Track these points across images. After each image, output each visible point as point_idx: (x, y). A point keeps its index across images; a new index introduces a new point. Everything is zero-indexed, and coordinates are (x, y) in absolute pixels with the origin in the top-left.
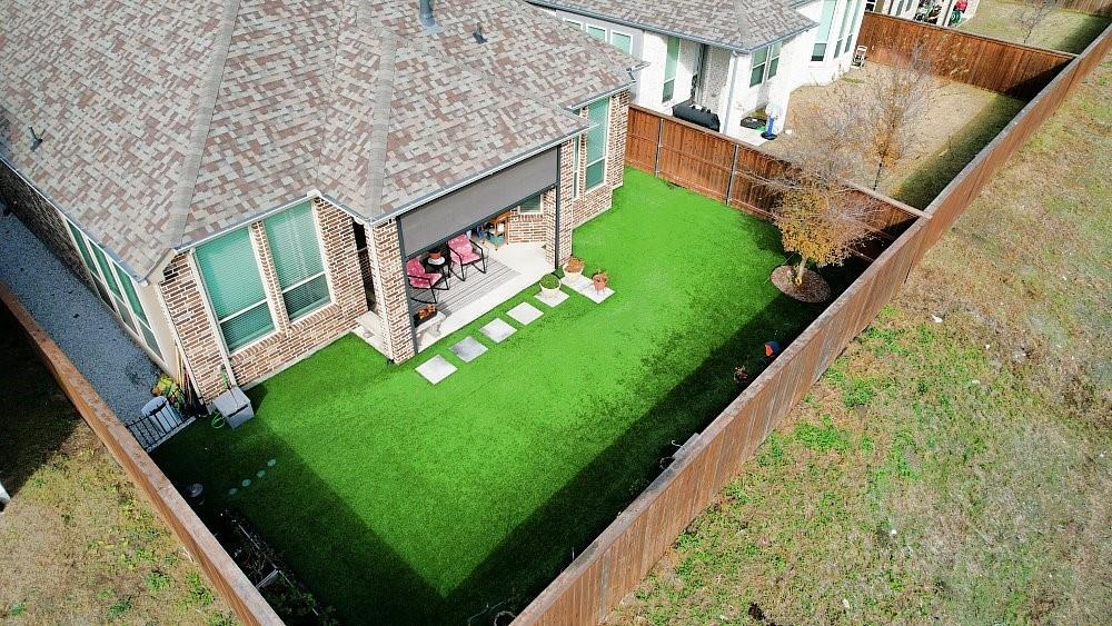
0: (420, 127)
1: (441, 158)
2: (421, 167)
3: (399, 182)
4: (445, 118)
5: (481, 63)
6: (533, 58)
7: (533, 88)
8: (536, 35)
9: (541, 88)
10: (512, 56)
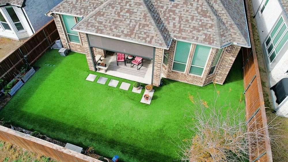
0: (109, 14)
2: (97, 24)
3: (88, 25)
4: (119, 16)
5: (162, 7)
6: (185, 15)
7: (171, 25)
8: (197, 9)
9: (174, 26)
10: (177, 11)
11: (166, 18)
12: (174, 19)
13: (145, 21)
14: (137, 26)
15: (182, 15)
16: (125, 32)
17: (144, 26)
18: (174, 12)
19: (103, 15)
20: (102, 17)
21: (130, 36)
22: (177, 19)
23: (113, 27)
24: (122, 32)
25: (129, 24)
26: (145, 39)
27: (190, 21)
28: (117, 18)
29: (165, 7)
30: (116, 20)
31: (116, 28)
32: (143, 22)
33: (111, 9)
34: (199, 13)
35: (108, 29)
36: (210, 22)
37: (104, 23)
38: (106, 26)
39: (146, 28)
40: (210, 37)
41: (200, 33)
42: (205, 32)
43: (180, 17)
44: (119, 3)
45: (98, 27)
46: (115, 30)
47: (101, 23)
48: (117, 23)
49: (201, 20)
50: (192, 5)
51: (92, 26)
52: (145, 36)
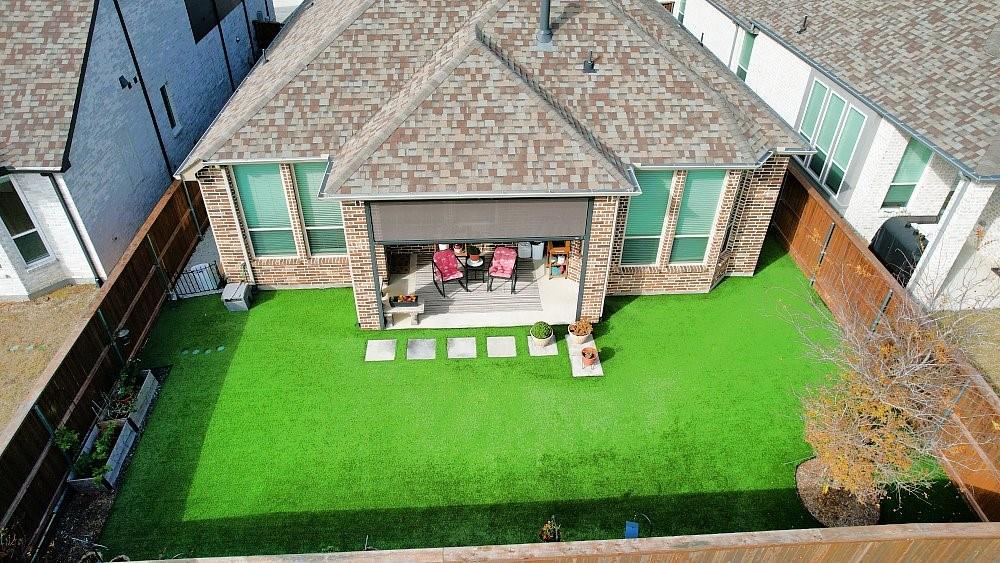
0: (433, 131)
1: (431, 166)
2: (405, 167)
3: (374, 173)
4: (465, 131)
5: (570, 91)
6: (638, 102)
7: (612, 132)
8: (662, 80)
9: (622, 135)
10: (613, 94)
11: (590, 117)
12: (613, 116)
13: (549, 132)
14: (531, 150)
15: (631, 103)
16: (502, 172)
17: (550, 145)
18: (605, 98)
19: (414, 137)
20: (413, 145)
21: (519, 179)
22: (622, 115)
23: (459, 166)
24: (493, 172)
25: (506, 149)
26: (566, 178)
27: (657, 115)
28: (462, 138)
29: (578, 91)
30: (459, 146)
31: (468, 166)
32: (542, 135)
33: (433, 117)
34: (670, 90)
35: (445, 173)
36: (707, 108)
37: (425, 159)
38: (436, 167)
39: (558, 150)
40: (721, 146)
41: (695, 140)
42: (705, 134)
43: (628, 109)
44: (453, 97)
45: (411, 173)
46: (468, 173)
47: (416, 160)
48: (468, 151)
49: (683, 108)
50: (644, 73)
51: (389, 174)
52: (563, 172)
